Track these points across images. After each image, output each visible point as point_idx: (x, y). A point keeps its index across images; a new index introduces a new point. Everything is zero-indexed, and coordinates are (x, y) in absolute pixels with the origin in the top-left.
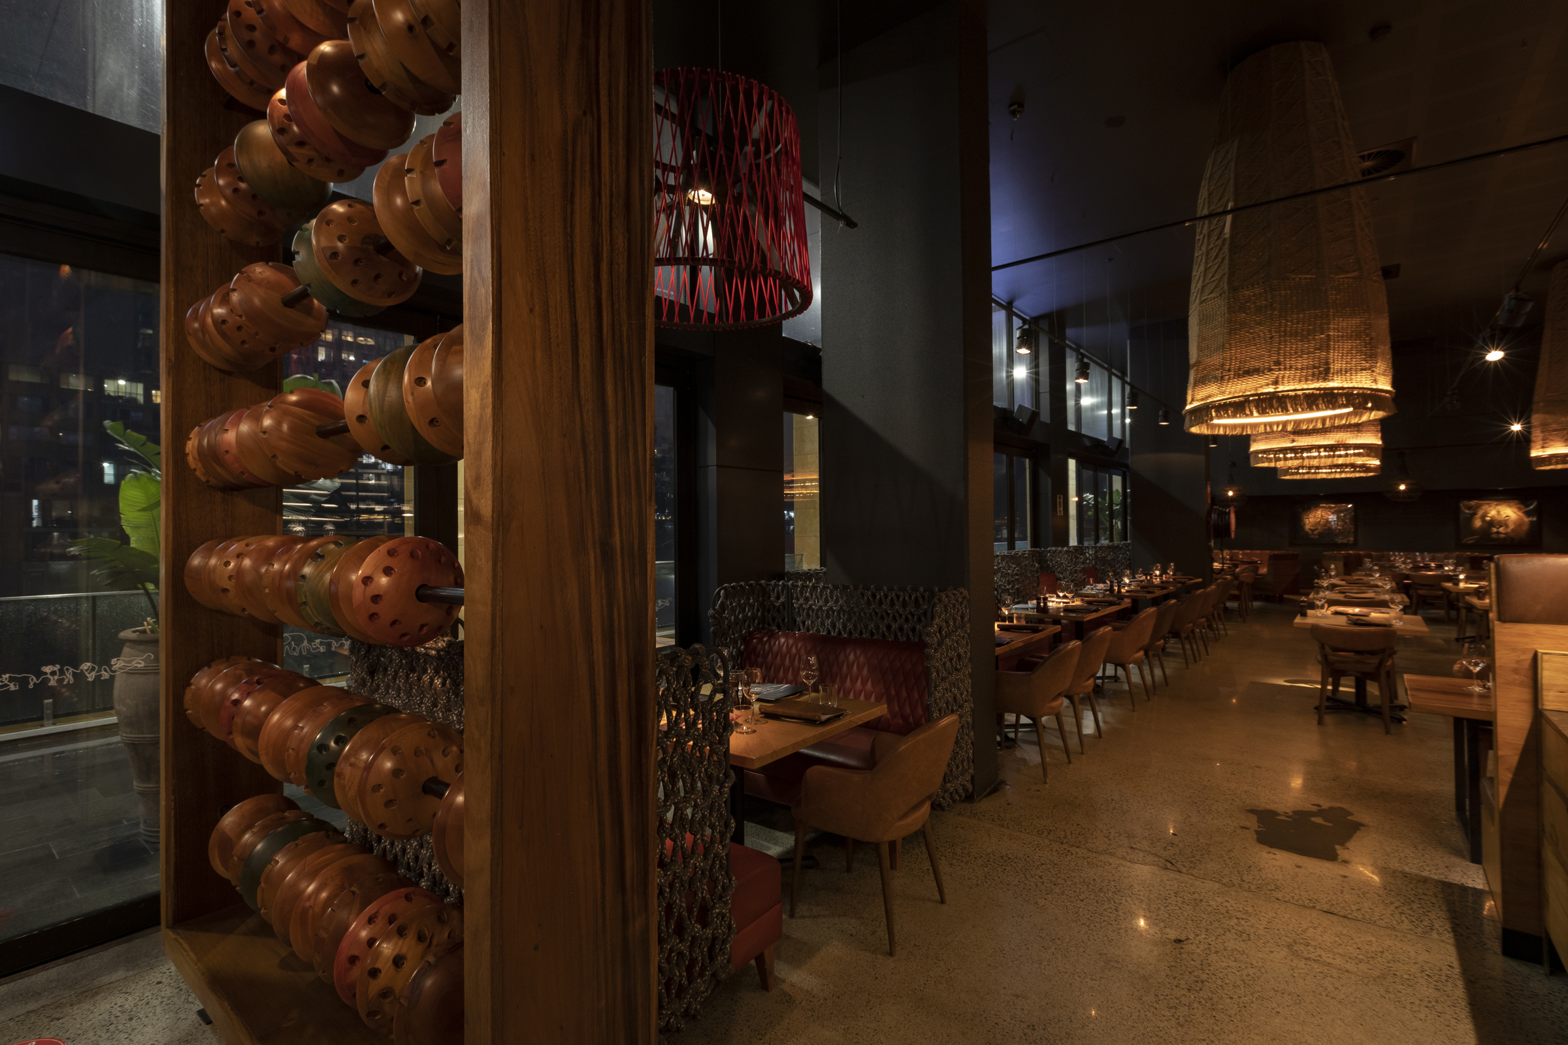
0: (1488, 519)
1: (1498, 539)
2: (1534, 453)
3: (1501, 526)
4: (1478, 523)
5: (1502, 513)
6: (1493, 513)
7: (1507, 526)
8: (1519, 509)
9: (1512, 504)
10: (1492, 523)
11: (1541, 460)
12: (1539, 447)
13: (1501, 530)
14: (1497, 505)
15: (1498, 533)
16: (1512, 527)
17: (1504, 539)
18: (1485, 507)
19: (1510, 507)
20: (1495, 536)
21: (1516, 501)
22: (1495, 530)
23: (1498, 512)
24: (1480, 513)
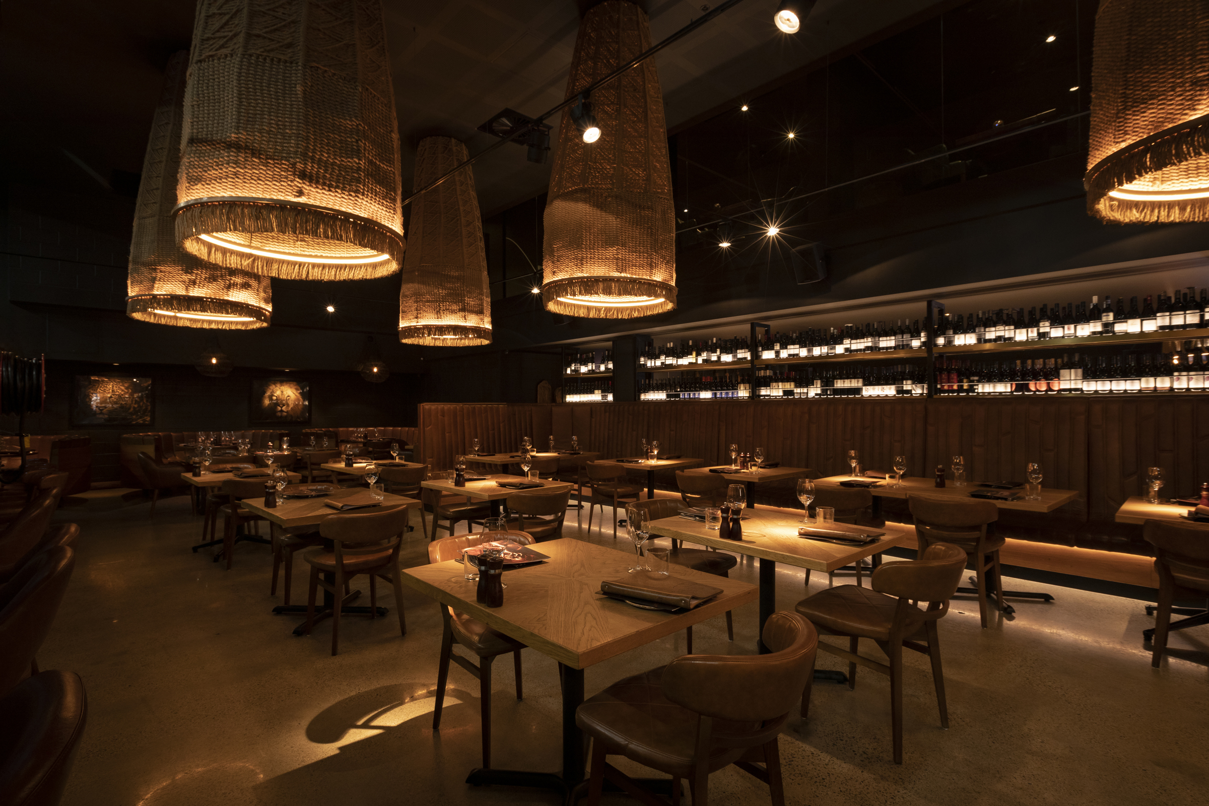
0: (274, 398)
1: (281, 417)
2: (403, 324)
3: (284, 405)
4: (267, 402)
5: (285, 393)
6: (278, 393)
7: (288, 405)
8: (297, 389)
9: (292, 385)
10: (279, 403)
11: (412, 331)
12: (411, 317)
13: (284, 408)
14: (281, 386)
15: (282, 411)
16: (291, 406)
17: (286, 417)
18: (272, 387)
19: (291, 388)
20: (279, 414)
21: (295, 383)
22: (279, 408)
23: (282, 392)
24: (268, 394)
